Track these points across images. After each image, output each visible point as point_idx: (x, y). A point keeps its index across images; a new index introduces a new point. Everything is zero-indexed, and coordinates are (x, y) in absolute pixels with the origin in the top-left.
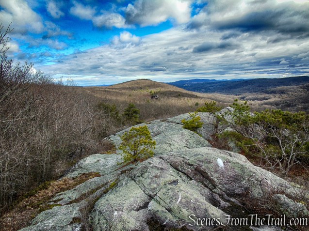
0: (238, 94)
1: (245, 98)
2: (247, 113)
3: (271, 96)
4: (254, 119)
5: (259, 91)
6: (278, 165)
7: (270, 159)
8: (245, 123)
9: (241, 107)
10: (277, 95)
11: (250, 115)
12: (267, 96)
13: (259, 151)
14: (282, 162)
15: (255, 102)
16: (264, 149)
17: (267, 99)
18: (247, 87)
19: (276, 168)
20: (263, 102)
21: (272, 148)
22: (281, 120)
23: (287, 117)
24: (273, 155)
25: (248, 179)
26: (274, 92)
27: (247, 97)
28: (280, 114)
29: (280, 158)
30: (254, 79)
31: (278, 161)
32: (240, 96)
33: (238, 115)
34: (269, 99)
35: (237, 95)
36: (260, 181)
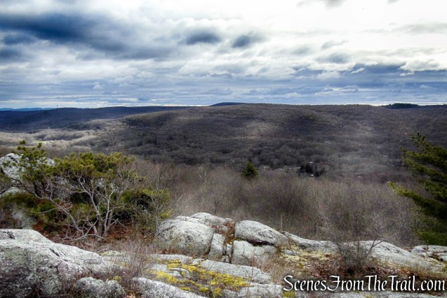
0: (33, 131)
1: (46, 138)
2: (42, 161)
3: (84, 132)
4: (55, 168)
5: (66, 126)
6: (92, 231)
7: (80, 225)
8: (39, 176)
9: (33, 152)
10: (92, 131)
11: (48, 164)
12: (78, 132)
13: (65, 216)
14: (97, 225)
15: (62, 142)
16: (71, 212)
17: (78, 137)
18: (47, 121)
19: (89, 236)
20: (73, 141)
21: (83, 208)
22: (92, 166)
23: (100, 161)
24: (84, 218)
25: (38, 269)
26: (86, 127)
27: (49, 136)
28: (92, 159)
29: (94, 220)
30: (58, 109)
31: (92, 225)
32: (37, 134)
33: (29, 165)
34: (80, 137)
35: (31, 133)
36: (57, 267)
